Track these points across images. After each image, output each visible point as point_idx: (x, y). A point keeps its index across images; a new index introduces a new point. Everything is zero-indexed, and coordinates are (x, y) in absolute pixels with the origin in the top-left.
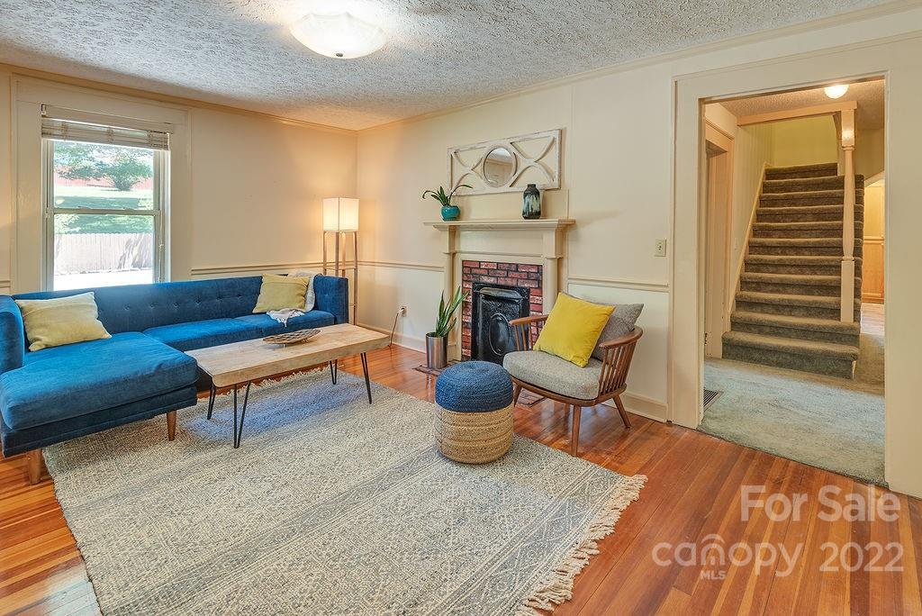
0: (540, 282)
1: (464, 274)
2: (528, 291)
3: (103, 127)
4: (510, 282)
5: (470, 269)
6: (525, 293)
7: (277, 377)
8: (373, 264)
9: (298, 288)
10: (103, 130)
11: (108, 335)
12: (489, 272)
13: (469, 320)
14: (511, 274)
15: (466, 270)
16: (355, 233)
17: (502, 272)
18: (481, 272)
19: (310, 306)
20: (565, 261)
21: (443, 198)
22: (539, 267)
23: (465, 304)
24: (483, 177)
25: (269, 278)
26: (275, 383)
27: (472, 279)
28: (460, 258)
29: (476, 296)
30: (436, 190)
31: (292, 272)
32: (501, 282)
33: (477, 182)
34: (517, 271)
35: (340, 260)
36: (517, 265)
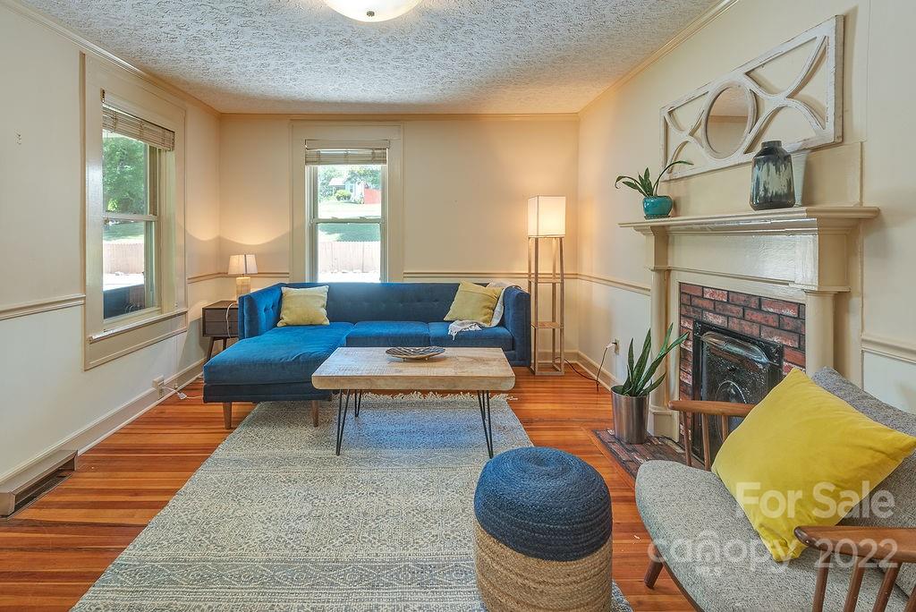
0: (800, 336)
1: (681, 304)
2: (780, 350)
3: (341, 151)
4: (749, 329)
5: (691, 297)
6: (775, 353)
7: (444, 393)
8: (590, 278)
9: (485, 300)
10: (342, 154)
11: (328, 322)
12: (716, 307)
13: (689, 381)
14: (749, 314)
15: (685, 298)
16: (561, 238)
17: (735, 309)
18: (706, 304)
19: (496, 321)
20: (855, 301)
21: (645, 186)
22: (800, 307)
23: (683, 353)
24: (704, 143)
25: (466, 286)
26: (438, 398)
27: (692, 315)
28: (677, 278)
29: (698, 344)
30: (635, 173)
31: (493, 282)
32: (734, 326)
33: (698, 155)
34: (759, 309)
35: (557, 272)
36: (760, 299)
